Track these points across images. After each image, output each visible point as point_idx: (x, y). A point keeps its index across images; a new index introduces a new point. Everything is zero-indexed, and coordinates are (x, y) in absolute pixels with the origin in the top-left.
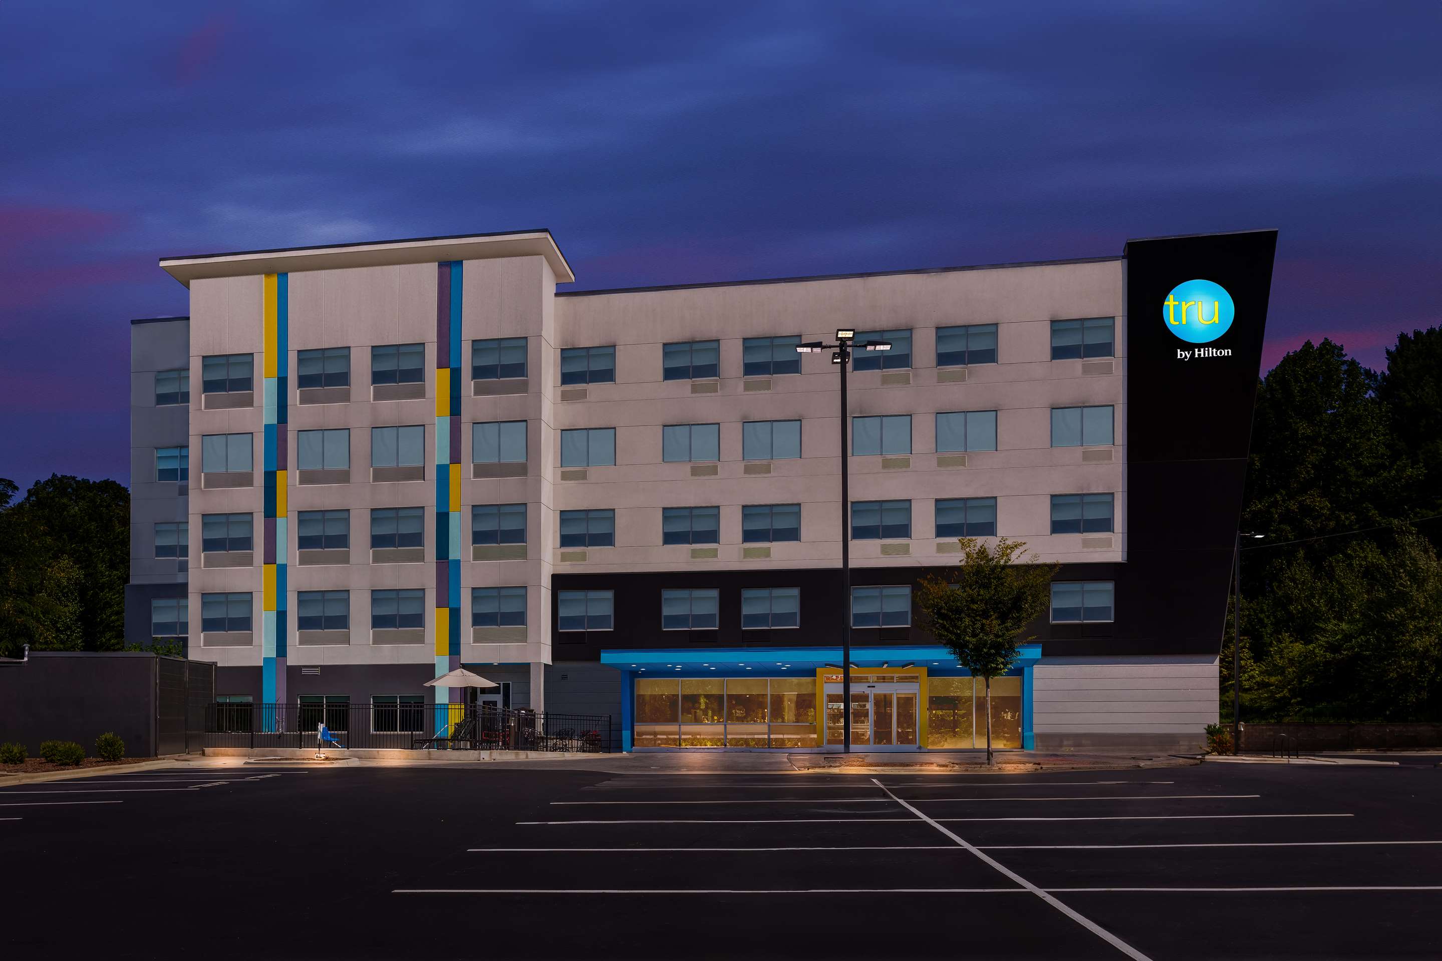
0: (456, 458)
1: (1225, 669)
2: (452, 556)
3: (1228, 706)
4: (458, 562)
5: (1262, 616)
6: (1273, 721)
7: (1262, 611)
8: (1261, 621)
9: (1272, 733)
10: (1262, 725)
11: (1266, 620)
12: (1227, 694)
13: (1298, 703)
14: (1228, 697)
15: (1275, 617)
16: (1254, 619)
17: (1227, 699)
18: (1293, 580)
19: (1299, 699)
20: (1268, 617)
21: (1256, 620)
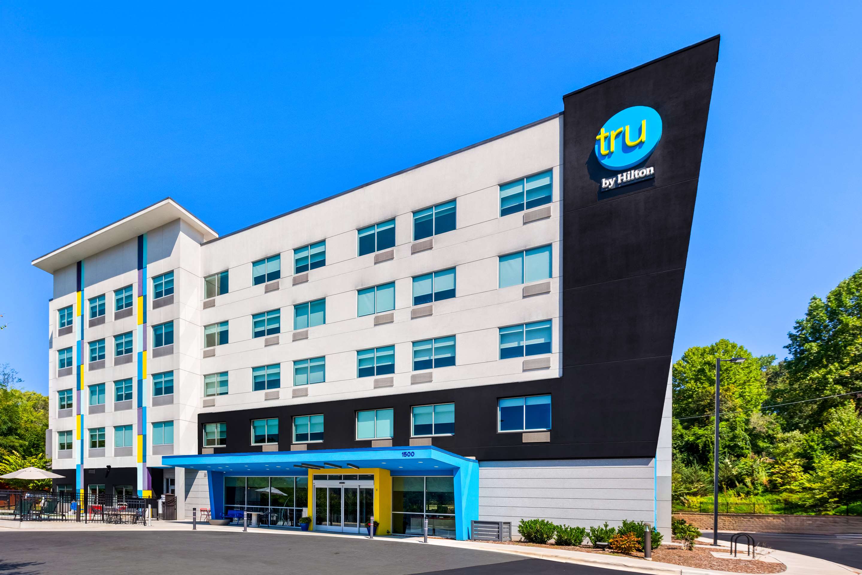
0: (145, 349)
1: (780, 478)
2: (144, 405)
3: (781, 503)
4: (146, 407)
5: (812, 444)
6: (813, 514)
7: (813, 441)
8: (811, 447)
9: (810, 522)
10: (803, 516)
11: (816, 447)
12: (781, 495)
13: (835, 502)
14: (781, 497)
15: (824, 444)
16: (806, 446)
17: (780, 498)
18: (840, 419)
19: (836, 499)
20: (818, 445)
21: (807, 447)
